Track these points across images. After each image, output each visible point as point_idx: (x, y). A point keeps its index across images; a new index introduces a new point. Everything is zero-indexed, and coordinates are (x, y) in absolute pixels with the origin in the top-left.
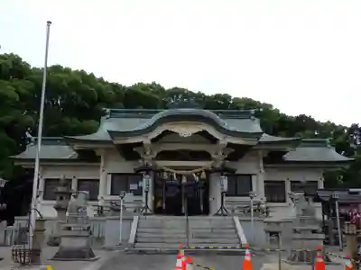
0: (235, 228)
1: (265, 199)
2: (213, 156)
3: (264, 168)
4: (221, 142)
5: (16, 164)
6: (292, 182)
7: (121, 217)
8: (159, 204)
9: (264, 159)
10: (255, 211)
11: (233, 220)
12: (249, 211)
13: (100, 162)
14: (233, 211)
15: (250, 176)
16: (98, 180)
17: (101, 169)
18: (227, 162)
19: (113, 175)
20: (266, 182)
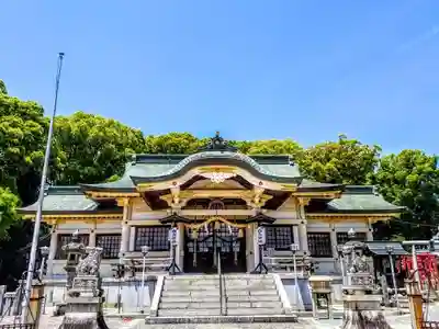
0: (276, 289)
1: (309, 253)
2: (248, 204)
4: (257, 188)
6: (338, 233)
7: (143, 278)
9: (305, 207)
12: (292, 268)
13: (122, 213)
15: (291, 226)
16: (120, 235)
17: (123, 223)
18: (264, 211)
19: (137, 227)
20: (308, 233)
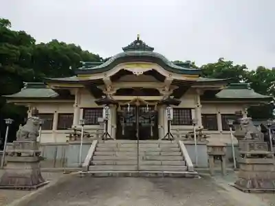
0: (180, 151)
1: (202, 127)
2: (161, 92)
3: (201, 104)
4: (167, 79)
5: (8, 102)
6: (222, 115)
7: (82, 142)
9: (201, 97)
11: (178, 144)
14: (178, 136)
15: (190, 109)
17: (75, 105)
18: (172, 97)
19: (85, 109)
20: (202, 115)
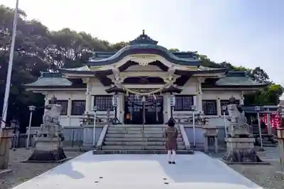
2: (165, 81)
4: (170, 69)
6: (221, 101)
7: (95, 126)
8: (128, 117)
10: (196, 120)
12: (192, 121)
13: (86, 88)
14: (179, 121)
15: (192, 96)
16: (85, 101)
17: (87, 93)
18: (175, 85)
19: (96, 96)
20: (203, 101)
